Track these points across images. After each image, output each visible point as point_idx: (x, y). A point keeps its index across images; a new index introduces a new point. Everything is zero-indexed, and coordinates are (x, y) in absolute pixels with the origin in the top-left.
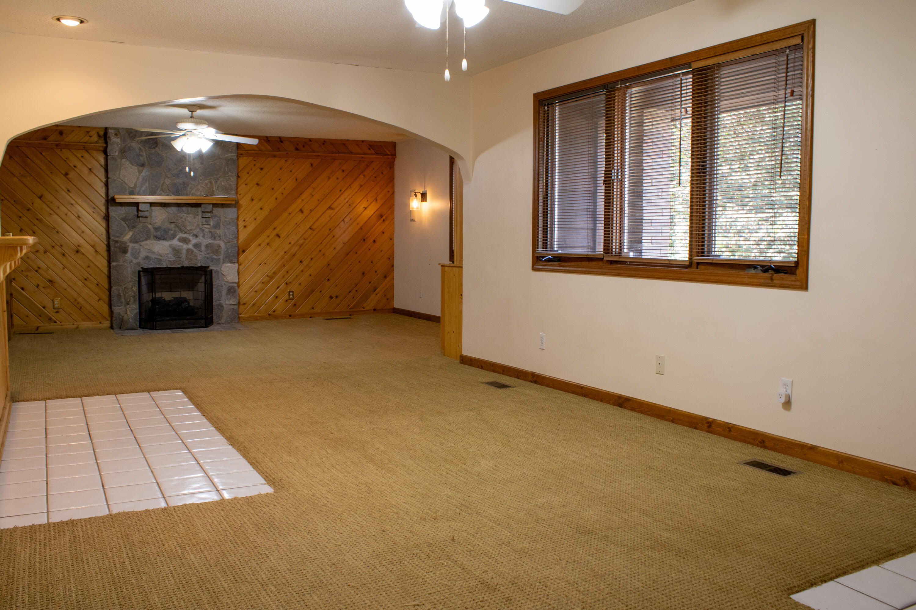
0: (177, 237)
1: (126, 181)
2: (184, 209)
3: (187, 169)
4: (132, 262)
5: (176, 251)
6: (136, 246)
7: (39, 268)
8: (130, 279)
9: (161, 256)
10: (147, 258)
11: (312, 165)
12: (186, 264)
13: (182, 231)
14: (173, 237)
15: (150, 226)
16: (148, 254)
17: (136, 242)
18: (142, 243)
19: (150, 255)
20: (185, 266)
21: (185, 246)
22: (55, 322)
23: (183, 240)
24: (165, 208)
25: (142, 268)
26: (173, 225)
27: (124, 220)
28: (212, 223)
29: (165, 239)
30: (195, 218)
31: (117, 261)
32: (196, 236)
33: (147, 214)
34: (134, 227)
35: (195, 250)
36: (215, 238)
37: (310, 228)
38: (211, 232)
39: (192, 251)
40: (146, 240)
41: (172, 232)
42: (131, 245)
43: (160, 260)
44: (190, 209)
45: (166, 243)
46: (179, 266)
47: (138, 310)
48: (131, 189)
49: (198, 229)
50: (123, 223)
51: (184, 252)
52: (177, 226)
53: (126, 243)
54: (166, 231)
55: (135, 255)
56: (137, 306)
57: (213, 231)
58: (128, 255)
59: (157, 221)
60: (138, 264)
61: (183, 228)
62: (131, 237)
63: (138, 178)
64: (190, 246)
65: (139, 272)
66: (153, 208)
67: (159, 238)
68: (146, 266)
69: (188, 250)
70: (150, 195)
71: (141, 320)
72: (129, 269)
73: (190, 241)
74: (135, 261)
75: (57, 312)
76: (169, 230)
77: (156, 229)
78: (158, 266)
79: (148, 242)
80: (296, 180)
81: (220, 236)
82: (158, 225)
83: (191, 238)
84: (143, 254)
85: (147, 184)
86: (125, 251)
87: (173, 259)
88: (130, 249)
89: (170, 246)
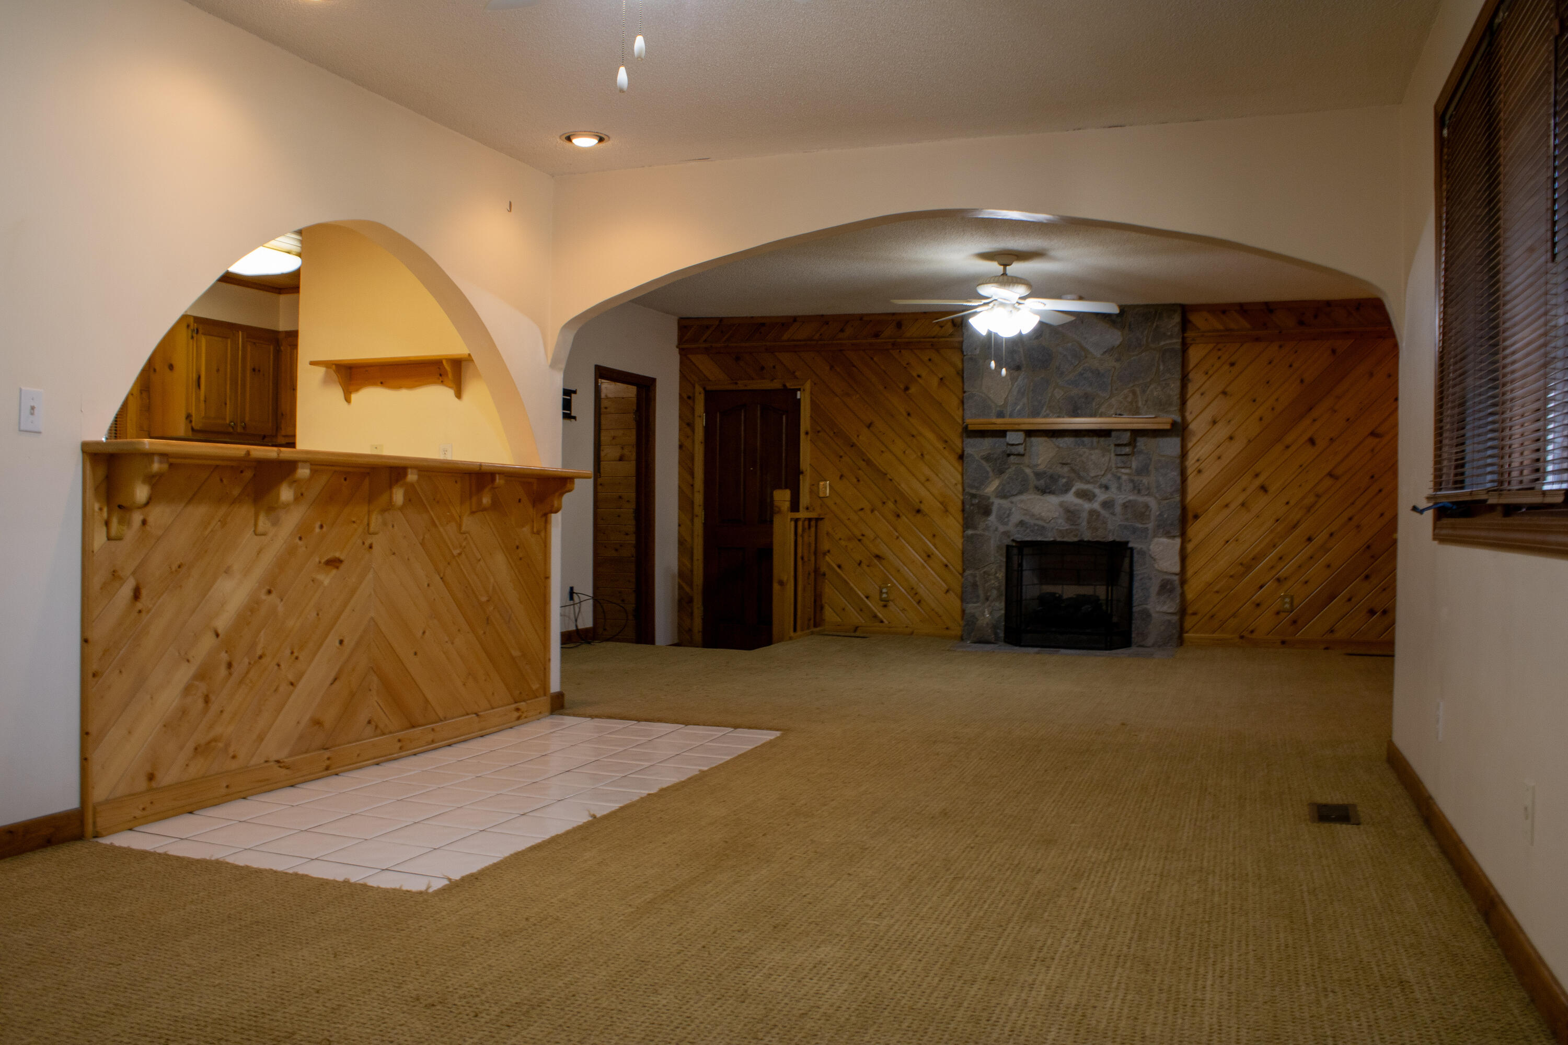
0: (1074, 490)
1: (992, 396)
2: (1086, 440)
4: (996, 529)
5: (1071, 514)
6: (1005, 503)
7: (863, 535)
8: (992, 559)
9: (1045, 521)
10: (1022, 523)
11: (1334, 351)
12: (1087, 536)
13: (1081, 478)
14: (1066, 489)
15: (1028, 471)
16: (1023, 518)
17: (1005, 497)
18: (1015, 499)
19: (1027, 519)
20: (1086, 539)
21: (1087, 506)
22: (882, 622)
23: (1085, 495)
24: (1054, 440)
25: (1013, 540)
26: (1066, 470)
27: (987, 458)
28: (1134, 465)
29: (1052, 492)
30: (1103, 456)
31: (975, 528)
32: (1106, 488)
33: (1021, 449)
34: (1001, 472)
35: (1103, 512)
36: (1139, 491)
37: (1330, 475)
38: (1132, 481)
39: (1098, 514)
40: (1021, 493)
41: (1064, 480)
42: (997, 502)
43: (1043, 527)
44: (1095, 439)
45: (1054, 500)
46: (1076, 539)
47: (1003, 612)
48: (998, 409)
49: (1109, 477)
50: (984, 463)
51: (1085, 515)
52: (1073, 470)
53: (989, 498)
54: (1054, 478)
55: (1004, 518)
56: (1003, 604)
57: (1136, 478)
58: (992, 518)
59: (1039, 462)
60: (1006, 534)
61: (1082, 474)
62: (996, 489)
63: (1010, 391)
64: (1096, 506)
65: (1008, 547)
66: (1035, 440)
67: (1044, 491)
68: (1020, 537)
69: (1092, 512)
70: (1028, 417)
71: (1008, 630)
72: (992, 542)
73: (1094, 496)
74: (1002, 529)
75: (885, 606)
76: (1059, 476)
77: (1038, 475)
78: (1039, 539)
79: (1024, 497)
80: (1302, 381)
81: (1148, 489)
82: (1042, 468)
83: (1097, 491)
84: (1016, 518)
85: (1025, 400)
86: (987, 512)
87: (1066, 526)
88: (995, 508)
89: (1061, 504)
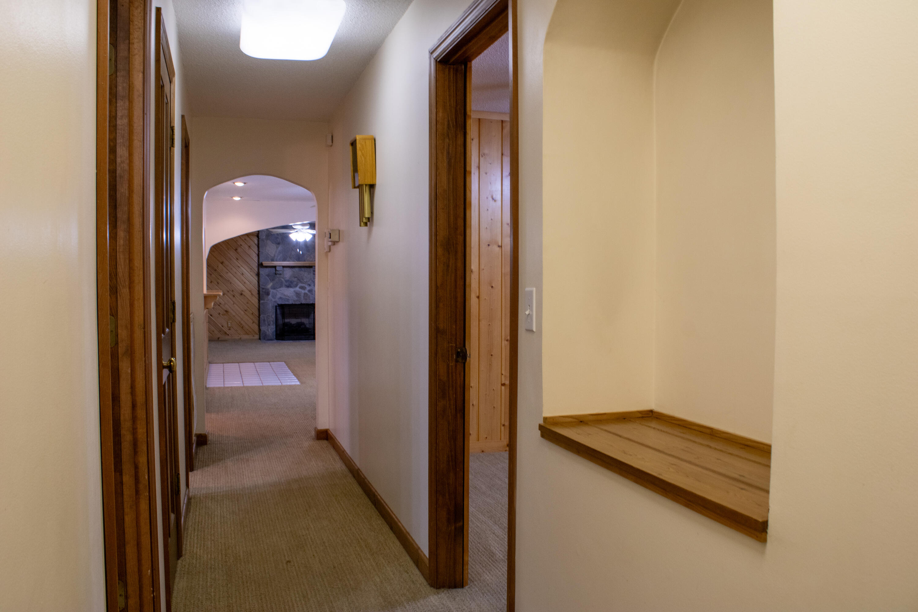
0: (299, 286)
1: (269, 254)
2: (303, 269)
3: (298, 250)
4: (272, 300)
5: (298, 294)
6: (274, 291)
7: (220, 303)
8: (271, 311)
9: (289, 297)
10: (281, 298)
12: (304, 302)
13: (301, 282)
14: (296, 286)
15: (283, 280)
16: (281, 296)
17: (274, 289)
18: (278, 290)
19: (282, 296)
20: (303, 303)
21: (303, 291)
22: (228, 335)
23: (302, 288)
24: (292, 269)
25: (278, 304)
26: (296, 279)
27: (268, 276)
29: (291, 287)
30: (309, 274)
31: (264, 300)
32: (310, 285)
33: (281, 272)
34: (273, 280)
35: (308, 293)
39: (307, 294)
40: (280, 287)
41: (295, 283)
42: (272, 291)
43: (289, 299)
44: (306, 269)
45: (291, 290)
46: (299, 303)
47: (275, 329)
48: (272, 258)
49: (311, 281)
50: (267, 277)
51: (302, 295)
52: (298, 279)
53: (269, 289)
54: (292, 282)
55: (274, 297)
56: (275, 327)
58: (270, 297)
59: (287, 276)
60: (275, 302)
61: (302, 281)
62: (272, 286)
63: (276, 252)
64: (306, 291)
65: (276, 306)
66: (285, 269)
67: (288, 287)
68: (280, 303)
69: (305, 294)
70: (283, 261)
71: (277, 335)
72: (270, 305)
73: (306, 288)
74: (273, 300)
75: (230, 329)
76: (294, 281)
77: (286, 281)
78: (287, 303)
79: (281, 289)
82: (287, 279)
83: (306, 286)
84: (279, 296)
85: (281, 255)
86: (268, 294)
87: (295, 298)
88: (271, 293)
89: (294, 291)
